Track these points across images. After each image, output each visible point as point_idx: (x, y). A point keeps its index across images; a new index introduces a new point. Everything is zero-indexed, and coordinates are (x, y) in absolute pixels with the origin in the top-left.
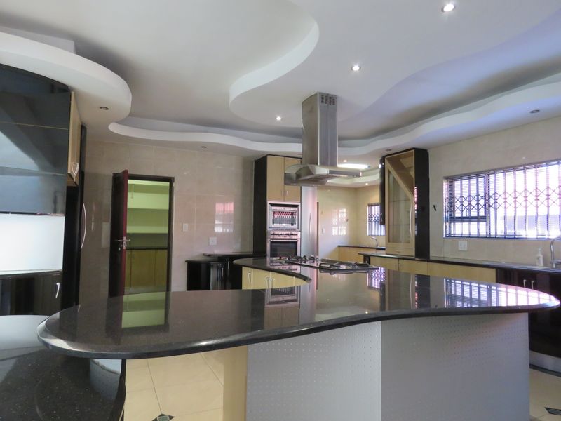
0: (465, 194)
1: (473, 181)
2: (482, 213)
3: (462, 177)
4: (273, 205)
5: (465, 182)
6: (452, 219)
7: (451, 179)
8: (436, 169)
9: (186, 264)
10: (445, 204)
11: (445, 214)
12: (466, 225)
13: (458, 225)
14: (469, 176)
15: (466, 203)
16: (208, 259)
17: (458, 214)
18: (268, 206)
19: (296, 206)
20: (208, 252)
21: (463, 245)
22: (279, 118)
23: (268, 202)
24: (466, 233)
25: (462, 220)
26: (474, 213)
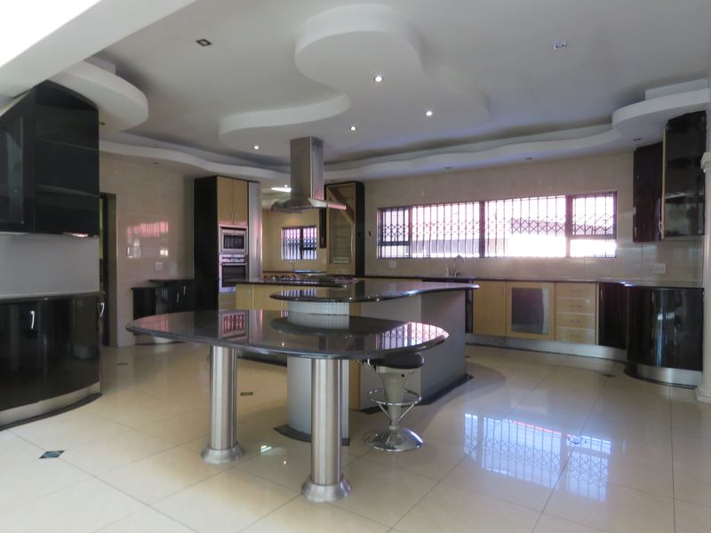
0: (394, 224)
1: (401, 213)
2: (407, 239)
3: (392, 209)
4: (223, 228)
5: (394, 213)
6: (384, 244)
7: (383, 210)
8: (371, 200)
9: (132, 292)
10: (378, 231)
11: (378, 239)
12: (394, 248)
13: (388, 248)
14: (398, 209)
15: (394, 231)
16: (153, 285)
17: (388, 239)
18: (219, 229)
19: (244, 229)
20: (153, 278)
21: (393, 265)
22: (256, 148)
23: (220, 225)
24: (394, 255)
25: (391, 244)
26: (401, 239)
